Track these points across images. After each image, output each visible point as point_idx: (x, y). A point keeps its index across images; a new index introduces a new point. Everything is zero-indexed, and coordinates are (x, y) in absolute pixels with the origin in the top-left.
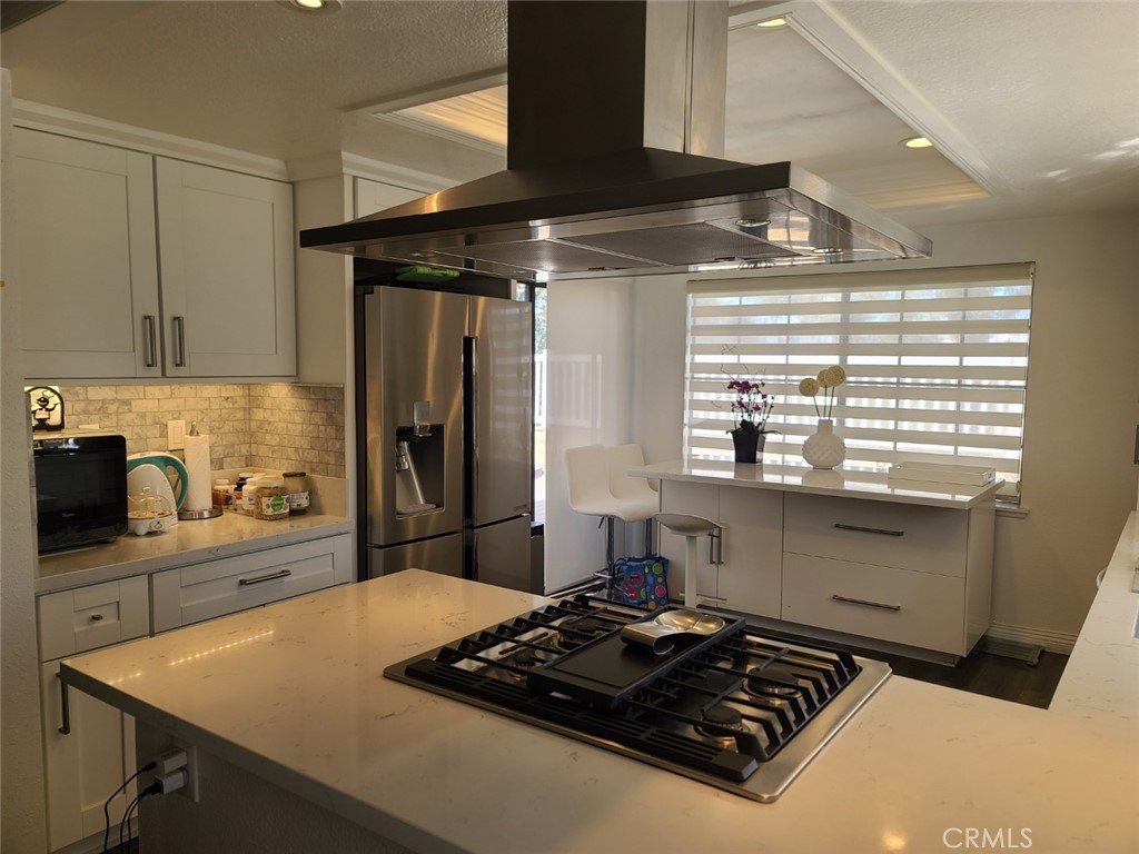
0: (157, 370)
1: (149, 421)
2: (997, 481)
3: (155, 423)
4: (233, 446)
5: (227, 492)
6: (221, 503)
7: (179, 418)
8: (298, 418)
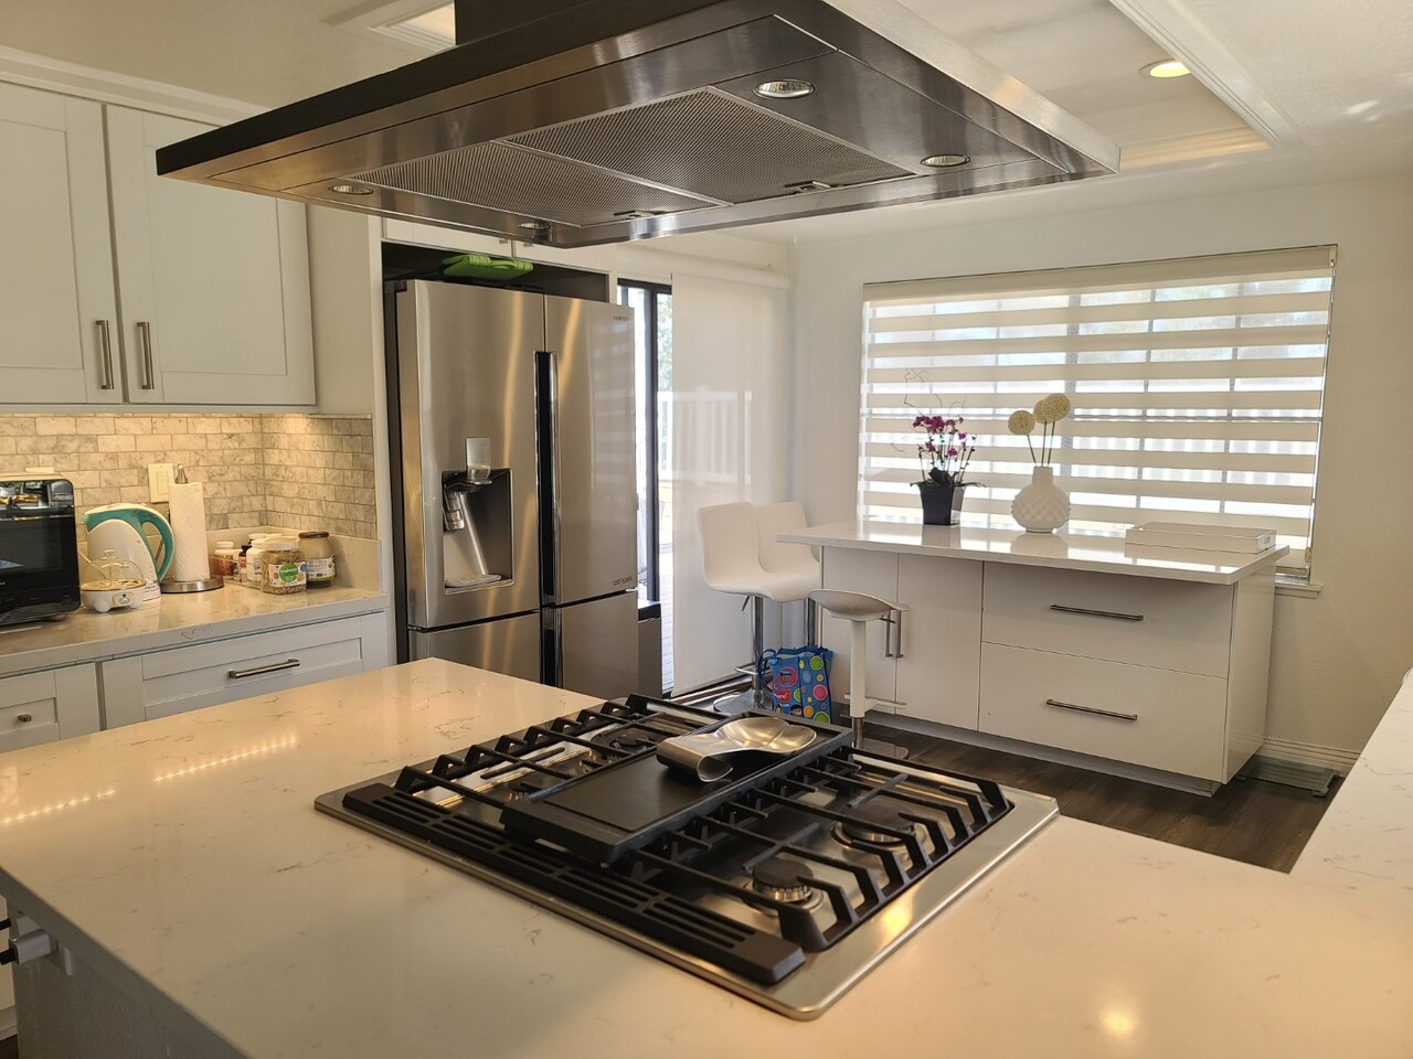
0: (115, 394)
1: (122, 464)
2: (1278, 548)
3: (131, 467)
4: (241, 497)
5: (232, 557)
6: (222, 572)
7: (163, 461)
8: (320, 461)
